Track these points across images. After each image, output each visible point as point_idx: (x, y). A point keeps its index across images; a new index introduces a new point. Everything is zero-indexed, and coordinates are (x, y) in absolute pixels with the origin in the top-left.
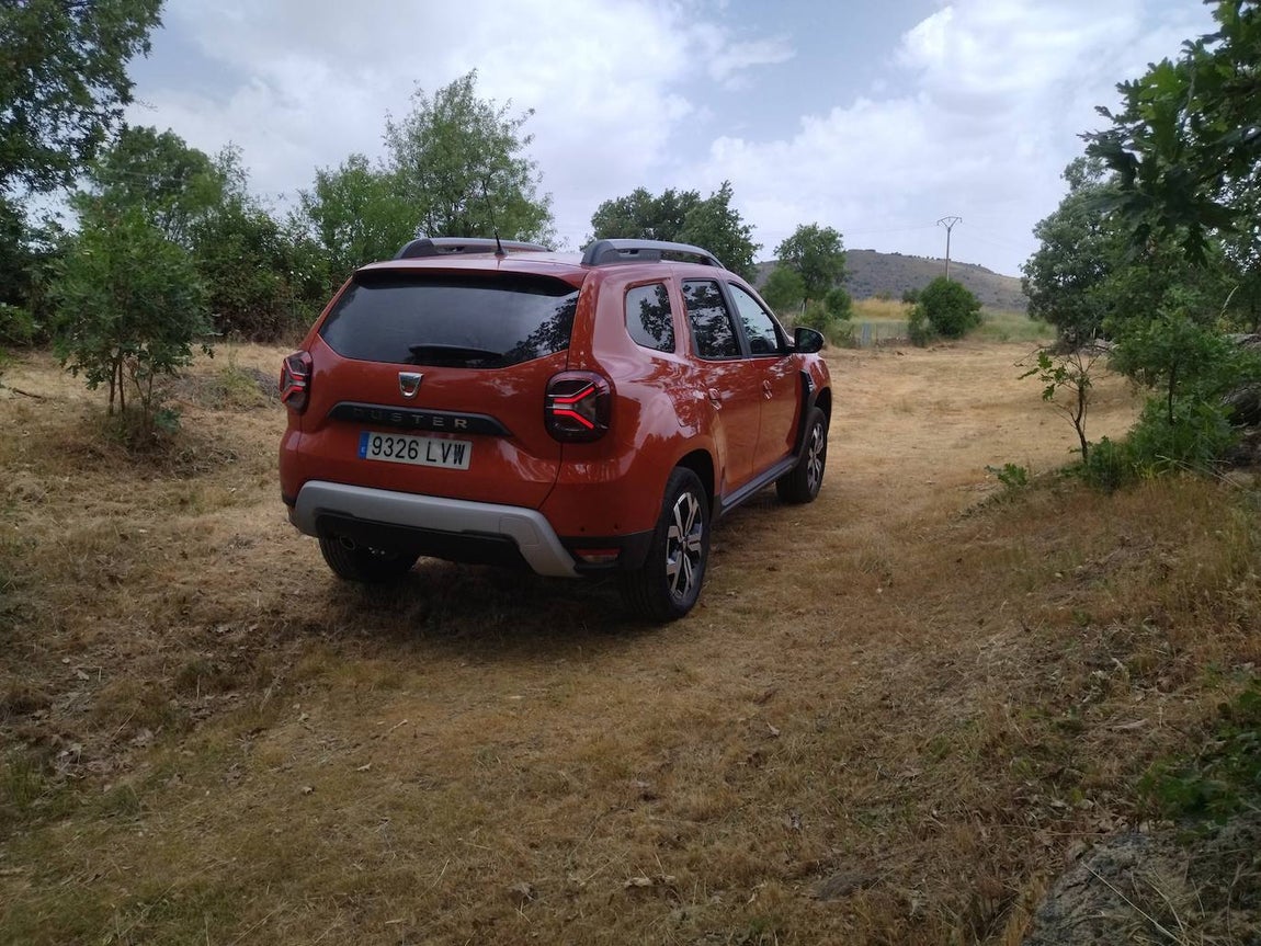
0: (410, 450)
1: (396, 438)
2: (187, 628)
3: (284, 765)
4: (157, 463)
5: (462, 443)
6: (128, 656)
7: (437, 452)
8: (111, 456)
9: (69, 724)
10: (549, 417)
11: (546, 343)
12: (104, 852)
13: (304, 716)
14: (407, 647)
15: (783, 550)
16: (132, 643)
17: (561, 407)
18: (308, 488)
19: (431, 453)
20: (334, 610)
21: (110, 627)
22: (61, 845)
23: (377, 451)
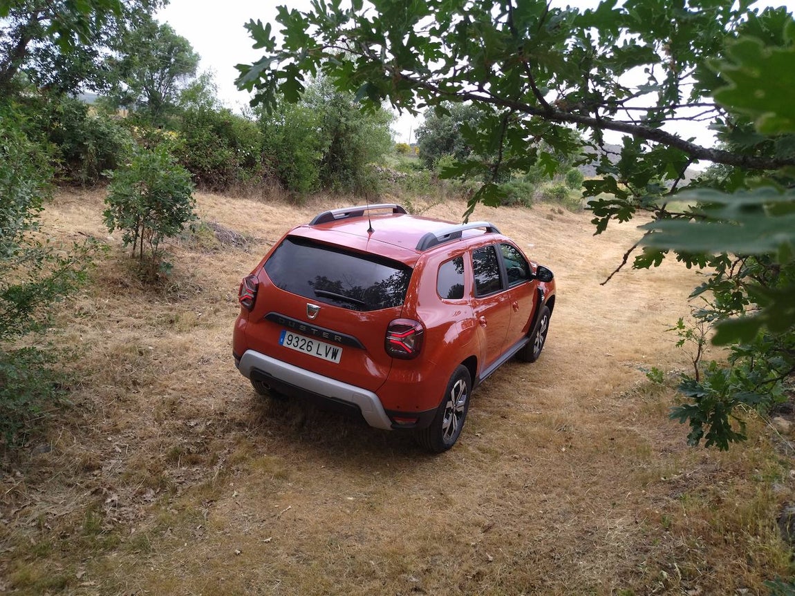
0: (308, 346)
1: (301, 337)
2: (174, 422)
3: (225, 530)
4: (157, 291)
5: (337, 348)
6: (142, 438)
7: (322, 351)
8: (132, 286)
9: (111, 480)
10: (387, 344)
11: (392, 287)
12: (134, 577)
13: (236, 493)
14: (292, 448)
15: (513, 401)
16: (144, 430)
17: (394, 338)
18: (249, 355)
19: (319, 350)
20: (254, 414)
21: (134, 418)
22: (112, 569)
23: (289, 342)
